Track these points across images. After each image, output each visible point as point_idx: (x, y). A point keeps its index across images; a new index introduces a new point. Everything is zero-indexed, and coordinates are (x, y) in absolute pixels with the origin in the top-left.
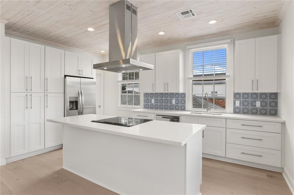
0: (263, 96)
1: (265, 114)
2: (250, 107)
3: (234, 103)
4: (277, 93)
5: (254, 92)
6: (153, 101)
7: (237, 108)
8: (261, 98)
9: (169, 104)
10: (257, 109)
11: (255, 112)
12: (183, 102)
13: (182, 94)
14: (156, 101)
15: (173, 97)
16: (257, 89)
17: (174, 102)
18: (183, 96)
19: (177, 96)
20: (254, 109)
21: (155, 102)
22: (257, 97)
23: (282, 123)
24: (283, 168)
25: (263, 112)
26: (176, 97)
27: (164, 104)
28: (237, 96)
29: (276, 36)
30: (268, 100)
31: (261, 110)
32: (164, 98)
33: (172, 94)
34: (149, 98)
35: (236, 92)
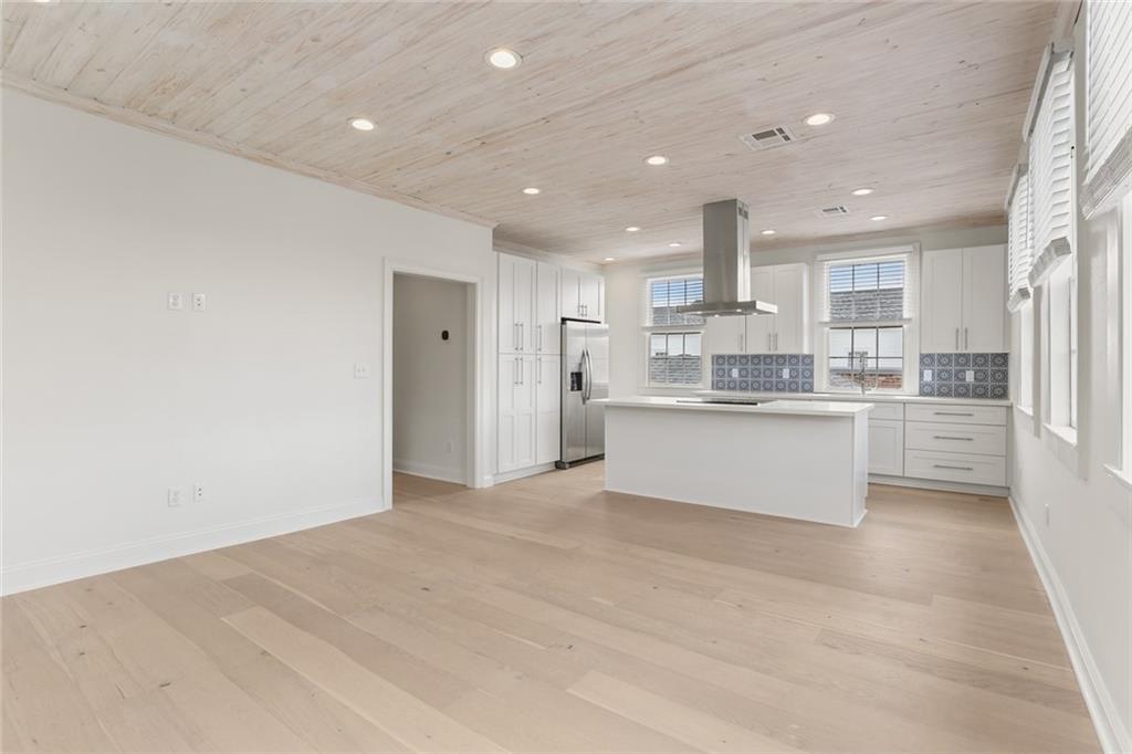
0: (980, 359)
1: (983, 396)
2: (953, 382)
3: (921, 375)
4: (1006, 354)
5: (959, 352)
6: (735, 373)
7: (927, 384)
8: (975, 364)
9: (774, 379)
10: (967, 387)
11: (963, 392)
12: (807, 373)
13: (806, 356)
14: (744, 373)
15: (784, 364)
16: (966, 347)
17: (786, 374)
18: (807, 361)
19: (794, 361)
20: (961, 385)
21: (740, 375)
22: (968, 361)
23: (1007, 407)
24: (1009, 488)
25: (979, 392)
26: (790, 364)
27: (762, 380)
28: (927, 360)
29: (1002, 246)
30: (989, 369)
31: (976, 387)
32: (762, 367)
33: (783, 357)
34: (726, 367)
35: (925, 352)
